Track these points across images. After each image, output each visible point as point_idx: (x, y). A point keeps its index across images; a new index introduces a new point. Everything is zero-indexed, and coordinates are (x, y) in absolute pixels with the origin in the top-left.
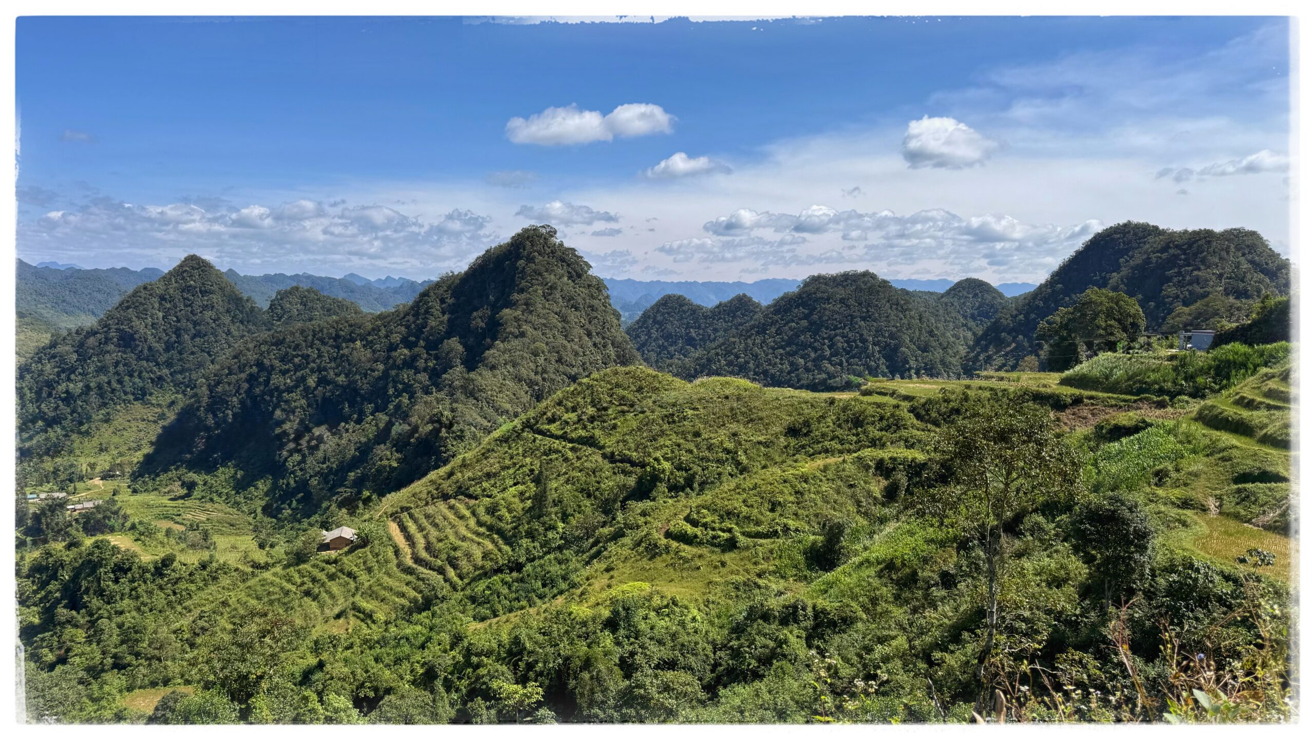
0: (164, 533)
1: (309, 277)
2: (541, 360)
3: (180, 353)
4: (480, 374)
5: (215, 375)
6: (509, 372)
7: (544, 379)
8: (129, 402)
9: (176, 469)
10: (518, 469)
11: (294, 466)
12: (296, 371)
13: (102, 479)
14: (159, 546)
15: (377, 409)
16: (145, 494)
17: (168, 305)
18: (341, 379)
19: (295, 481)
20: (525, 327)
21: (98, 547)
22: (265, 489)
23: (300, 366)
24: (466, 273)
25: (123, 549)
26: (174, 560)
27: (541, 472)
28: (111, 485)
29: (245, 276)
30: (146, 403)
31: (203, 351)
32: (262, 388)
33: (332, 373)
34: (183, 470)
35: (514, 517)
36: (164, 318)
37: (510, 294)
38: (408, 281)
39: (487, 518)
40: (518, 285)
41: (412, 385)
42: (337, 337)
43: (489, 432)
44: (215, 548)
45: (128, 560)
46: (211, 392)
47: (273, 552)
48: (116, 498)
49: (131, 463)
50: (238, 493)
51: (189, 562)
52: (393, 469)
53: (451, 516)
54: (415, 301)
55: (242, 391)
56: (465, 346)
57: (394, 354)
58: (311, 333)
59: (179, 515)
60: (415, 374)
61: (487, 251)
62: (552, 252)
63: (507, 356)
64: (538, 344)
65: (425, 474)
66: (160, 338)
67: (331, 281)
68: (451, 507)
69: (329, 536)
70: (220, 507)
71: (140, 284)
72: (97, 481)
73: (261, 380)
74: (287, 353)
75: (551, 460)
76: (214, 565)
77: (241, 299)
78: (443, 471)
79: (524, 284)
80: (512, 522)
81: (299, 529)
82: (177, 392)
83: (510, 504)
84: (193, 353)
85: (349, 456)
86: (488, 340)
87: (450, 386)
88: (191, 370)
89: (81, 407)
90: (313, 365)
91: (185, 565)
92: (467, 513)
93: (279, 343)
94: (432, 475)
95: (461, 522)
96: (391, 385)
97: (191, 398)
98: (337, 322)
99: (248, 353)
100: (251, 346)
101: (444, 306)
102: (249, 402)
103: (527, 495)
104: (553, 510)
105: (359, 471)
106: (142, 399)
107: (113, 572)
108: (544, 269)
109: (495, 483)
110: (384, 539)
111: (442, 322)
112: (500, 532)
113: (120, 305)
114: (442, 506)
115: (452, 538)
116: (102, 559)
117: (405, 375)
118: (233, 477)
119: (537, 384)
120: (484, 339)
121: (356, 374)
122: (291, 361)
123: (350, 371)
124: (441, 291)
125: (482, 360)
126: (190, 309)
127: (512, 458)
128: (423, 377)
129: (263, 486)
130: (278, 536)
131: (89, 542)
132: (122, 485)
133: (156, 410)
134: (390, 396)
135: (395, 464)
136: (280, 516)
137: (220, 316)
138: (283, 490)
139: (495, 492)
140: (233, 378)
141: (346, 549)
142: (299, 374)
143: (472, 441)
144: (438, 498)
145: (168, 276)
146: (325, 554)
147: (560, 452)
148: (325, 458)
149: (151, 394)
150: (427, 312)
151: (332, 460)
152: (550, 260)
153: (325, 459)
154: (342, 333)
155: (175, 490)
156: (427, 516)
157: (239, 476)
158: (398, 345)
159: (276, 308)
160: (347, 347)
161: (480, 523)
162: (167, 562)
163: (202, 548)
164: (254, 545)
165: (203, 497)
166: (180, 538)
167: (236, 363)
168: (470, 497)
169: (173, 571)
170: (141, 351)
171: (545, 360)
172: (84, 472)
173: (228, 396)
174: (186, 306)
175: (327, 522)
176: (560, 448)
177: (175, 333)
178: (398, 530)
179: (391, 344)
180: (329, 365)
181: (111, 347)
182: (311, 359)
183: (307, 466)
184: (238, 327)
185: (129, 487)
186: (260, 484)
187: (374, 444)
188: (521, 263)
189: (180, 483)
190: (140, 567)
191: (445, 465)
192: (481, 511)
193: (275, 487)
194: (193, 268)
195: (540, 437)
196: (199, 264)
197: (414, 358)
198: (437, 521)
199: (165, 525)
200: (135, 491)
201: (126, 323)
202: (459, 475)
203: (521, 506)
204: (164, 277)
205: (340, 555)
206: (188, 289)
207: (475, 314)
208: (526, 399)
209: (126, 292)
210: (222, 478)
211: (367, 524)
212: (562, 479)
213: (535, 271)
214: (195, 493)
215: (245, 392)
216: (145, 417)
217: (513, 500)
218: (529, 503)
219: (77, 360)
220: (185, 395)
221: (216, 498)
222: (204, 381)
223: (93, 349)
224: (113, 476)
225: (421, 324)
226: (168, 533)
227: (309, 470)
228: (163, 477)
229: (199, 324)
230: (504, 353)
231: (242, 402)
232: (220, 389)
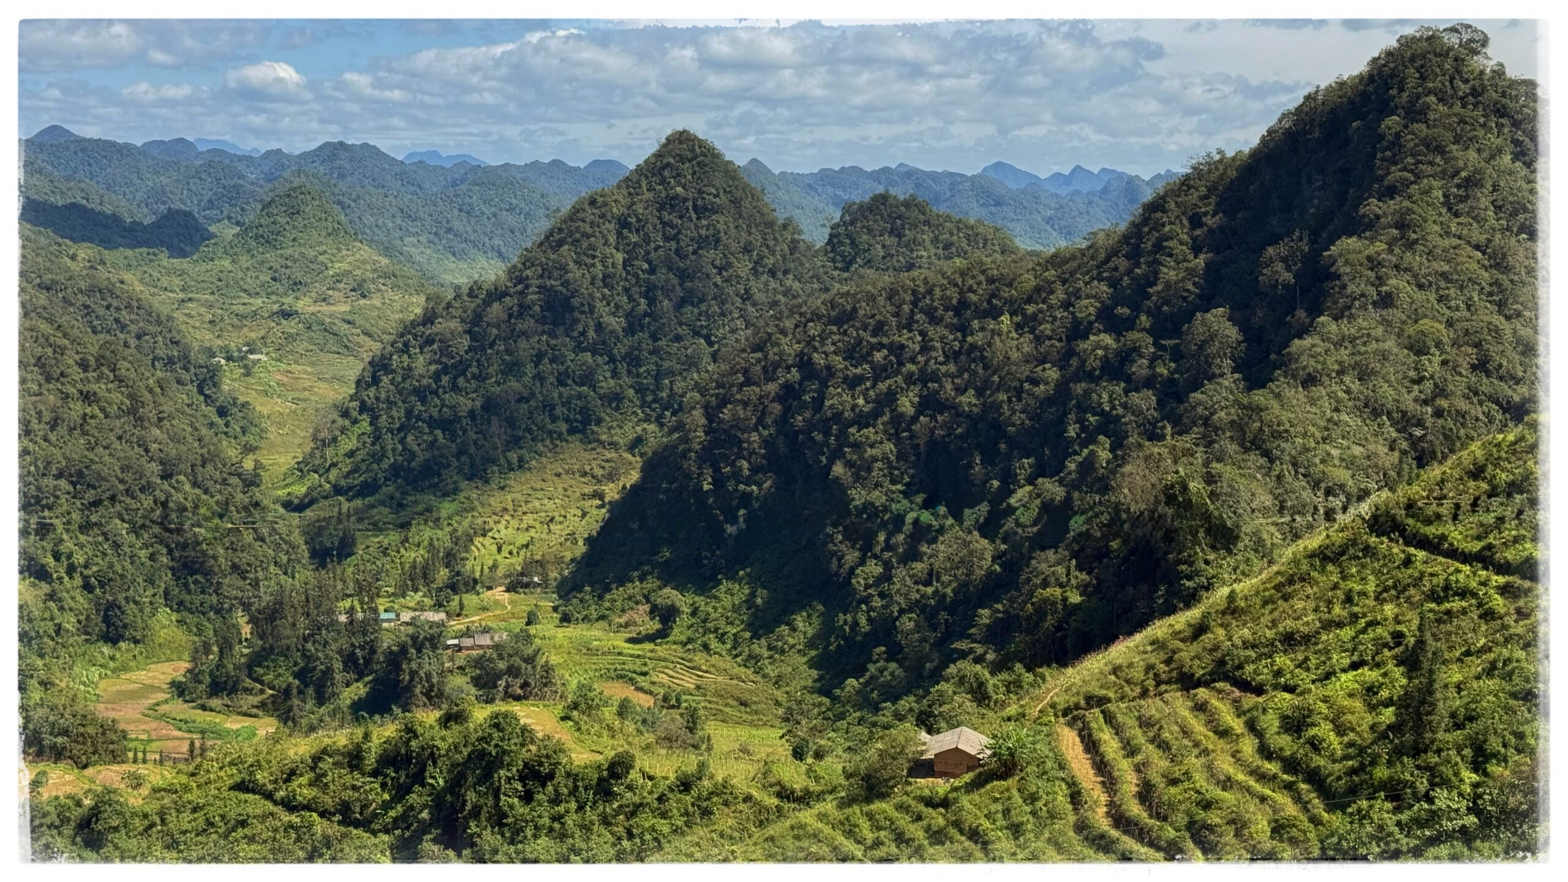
0: (615, 709)
1: (910, 174)
2: (1432, 365)
3: (654, 338)
4: (1278, 396)
5: (720, 386)
6: (1348, 392)
7: (1438, 413)
8: (560, 436)
9: (642, 579)
10: (1364, 631)
11: (867, 587)
12: (876, 379)
13: (508, 590)
14: (605, 733)
15: (1041, 470)
16: (584, 626)
17: (634, 238)
18: (968, 400)
19: (870, 620)
20: (1394, 282)
21: (497, 726)
22: (810, 632)
23: (884, 369)
24: (1255, 154)
25: (540, 735)
26: (632, 767)
27: (1421, 643)
28: (525, 602)
29: (783, 174)
30: (590, 440)
31: (697, 334)
32: (808, 414)
33: (949, 386)
34: (651, 583)
35: (1351, 744)
36: (625, 261)
37: (1359, 201)
38: (1120, 176)
39: (1284, 742)
40: (1382, 179)
41: (1118, 418)
42: (963, 304)
43: (1297, 537)
44: (709, 749)
45: (548, 757)
46: (711, 421)
47: (820, 767)
48: (532, 630)
49: (559, 560)
50: (756, 636)
51: (658, 773)
52: (1072, 610)
53: (1198, 727)
54: (1133, 224)
55: (769, 421)
56: (1244, 327)
57: (1083, 346)
58: (908, 298)
59: (645, 674)
60: (1126, 392)
61: (1308, 98)
62: (1475, 93)
63: (1344, 354)
64: (1425, 324)
65: (1140, 625)
66: (617, 307)
67: (955, 180)
68: (1200, 707)
69: (933, 745)
70: (722, 665)
71: (583, 194)
72: (499, 594)
73: (807, 398)
74: (859, 341)
75: (1448, 612)
76: (706, 783)
77: (770, 224)
78: (1182, 619)
79: (1396, 174)
80: (1346, 757)
81: (875, 724)
82: (647, 419)
83: (1341, 712)
84: (678, 338)
85: (979, 573)
86: (1301, 314)
87: (1206, 424)
88: (673, 374)
89: (475, 442)
90: (912, 367)
91: (651, 778)
92: (1237, 725)
93: (843, 318)
94: (1159, 629)
95: (1221, 744)
96: (1072, 416)
97: (672, 431)
98: (963, 274)
99: (784, 341)
100: (789, 324)
101: (1198, 232)
102: (781, 445)
103: (1384, 694)
104: (1449, 737)
105: (999, 607)
106: (583, 431)
107: (522, 779)
108: (1449, 135)
109: (1307, 659)
110: (1049, 764)
111: (1191, 272)
112: (1315, 778)
113: (547, 238)
114: (1179, 704)
115: (1200, 780)
116: (505, 752)
117: (1106, 394)
118: (749, 601)
119: (1420, 423)
120: (1291, 311)
121: (998, 390)
122: (866, 358)
123: (987, 382)
124: (1193, 197)
125: (1285, 363)
126: (673, 245)
127: (1349, 600)
128: (1145, 401)
129: (805, 625)
130: (832, 735)
131: (480, 714)
132: (542, 603)
133: (609, 455)
134: (1070, 442)
135: (1075, 598)
136: (837, 692)
137: (732, 260)
138: (844, 638)
139: (1304, 678)
140: (753, 392)
141: (968, 777)
142: (882, 386)
143: (1252, 555)
144: (1169, 682)
145: (635, 179)
146: (924, 784)
147: (1474, 595)
148: (930, 574)
149: (599, 422)
150: (1158, 247)
151: (945, 578)
152: (1469, 113)
153: (931, 577)
154: (973, 297)
155: (639, 620)
156: (1145, 723)
157: (759, 601)
158: (1091, 323)
159: (841, 243)
160: (982, 329)
161: (1266, 752)
162: (618, 768)
163: (685, 746)
164: (784, 750)
165: (690, 640)
166: (644, 721)
167: (759, 361)
168: (1245, 686)
169: (630, 788)
170: (583, 333)
171: (1444, 363)
172: (477, 575)
173: (744, 431)
174: (667, 239)
175: (931, 715)
176: (1473, 584)
177: (646, 296)
178: (1079, 748)
179: (1077, 322)
180: (943, 369)
181: (529, 324)
182: (907, 354)
183: (895, 588)
184: (766, 284)
185: (555, 609)
186: (799, 621)
187: (1032, 549)
188: (1392, 122)
189: (647, 607)
190: (568, 774)
191: (1188, 606)
192: (1270, 723)
193: (828, 629)
194: (682, 159)
195: (1421, 554)
196: (693, 150)
197: (1127, 355)
198: (1166, 735)
199: (618, 691)
200: (566, 619)
201: (556, 274)
202: (1221, 632)
203: (1369, 719)
204: (628, 179)
205: (955, 789)
206: (670, 203)
207: (1270, 250)
208: (1388, 459)
209: (558, 210)
210: (727, 601)
211: (1011, 726)
212: (1477, 665)
213: (1427, 143)
214: (676, 631)
215: (775, 422)
216: (587, 468)
217: (1346, 703)
218: (1388, 715)
219: (470, 349)
220: (661, 425)
221: (714, 644)
222: (698, 396)
223: (498, 327)
224: (527, 586)
225: (1145, 276)
226: (624, 709)
227: (897, 598)
228: (618, 594)
229: (691, 278)
230: (1339, 344)
231: (766, 443)
232: (726, 414)
